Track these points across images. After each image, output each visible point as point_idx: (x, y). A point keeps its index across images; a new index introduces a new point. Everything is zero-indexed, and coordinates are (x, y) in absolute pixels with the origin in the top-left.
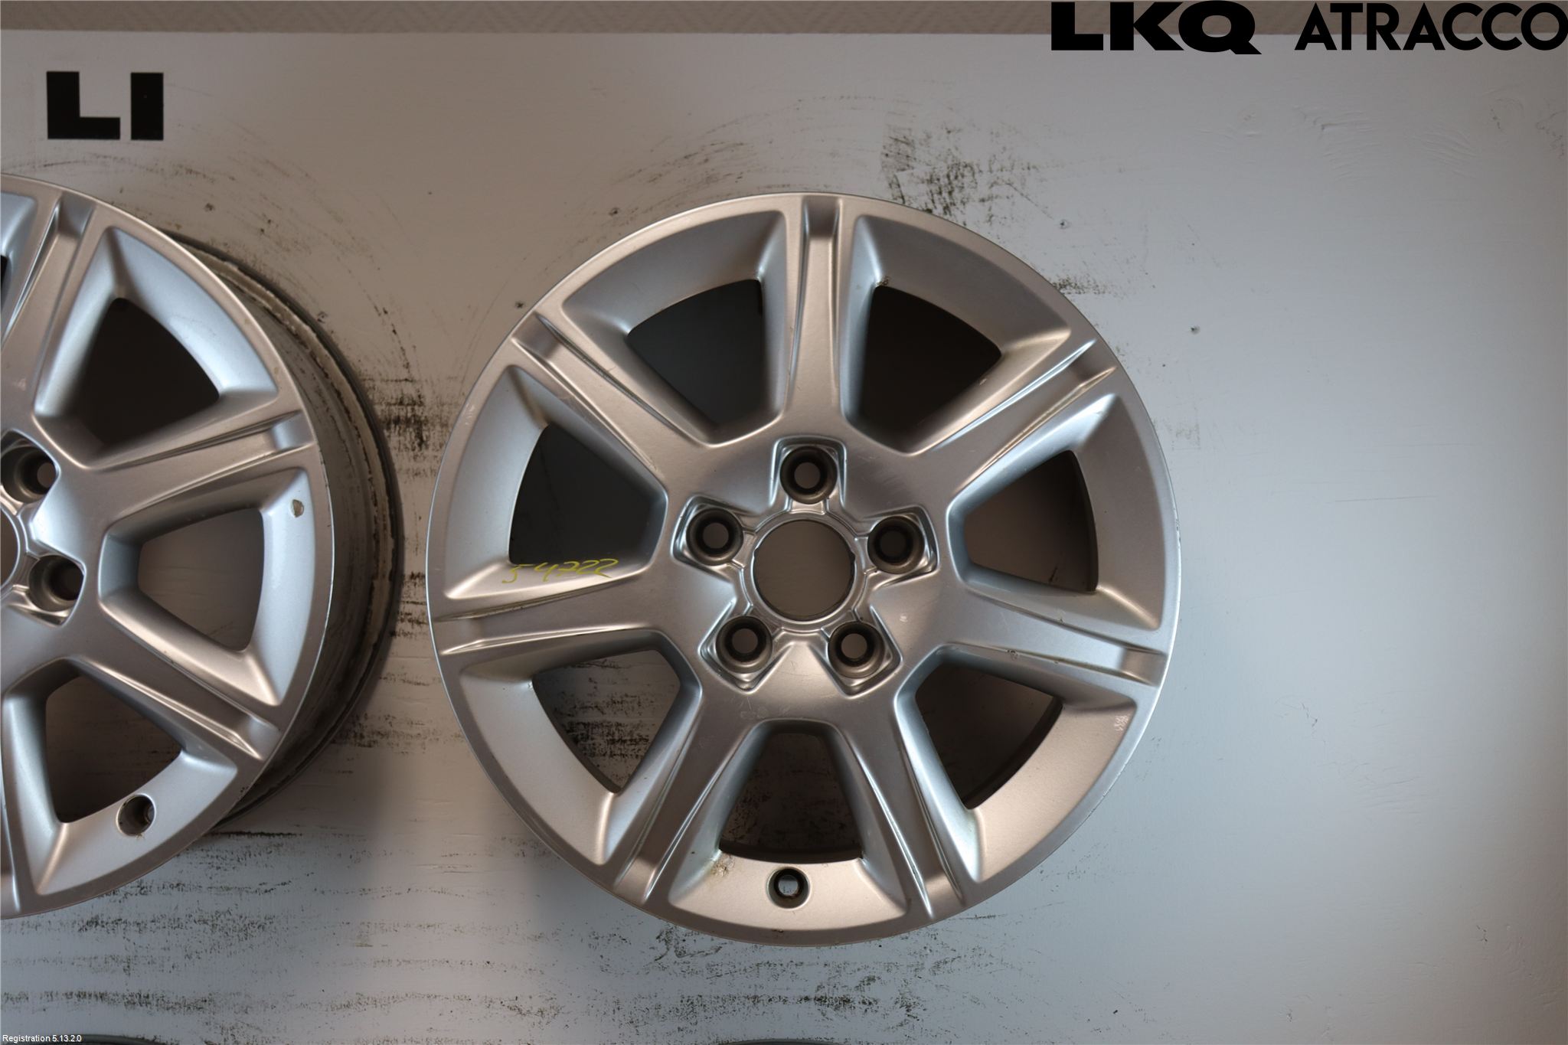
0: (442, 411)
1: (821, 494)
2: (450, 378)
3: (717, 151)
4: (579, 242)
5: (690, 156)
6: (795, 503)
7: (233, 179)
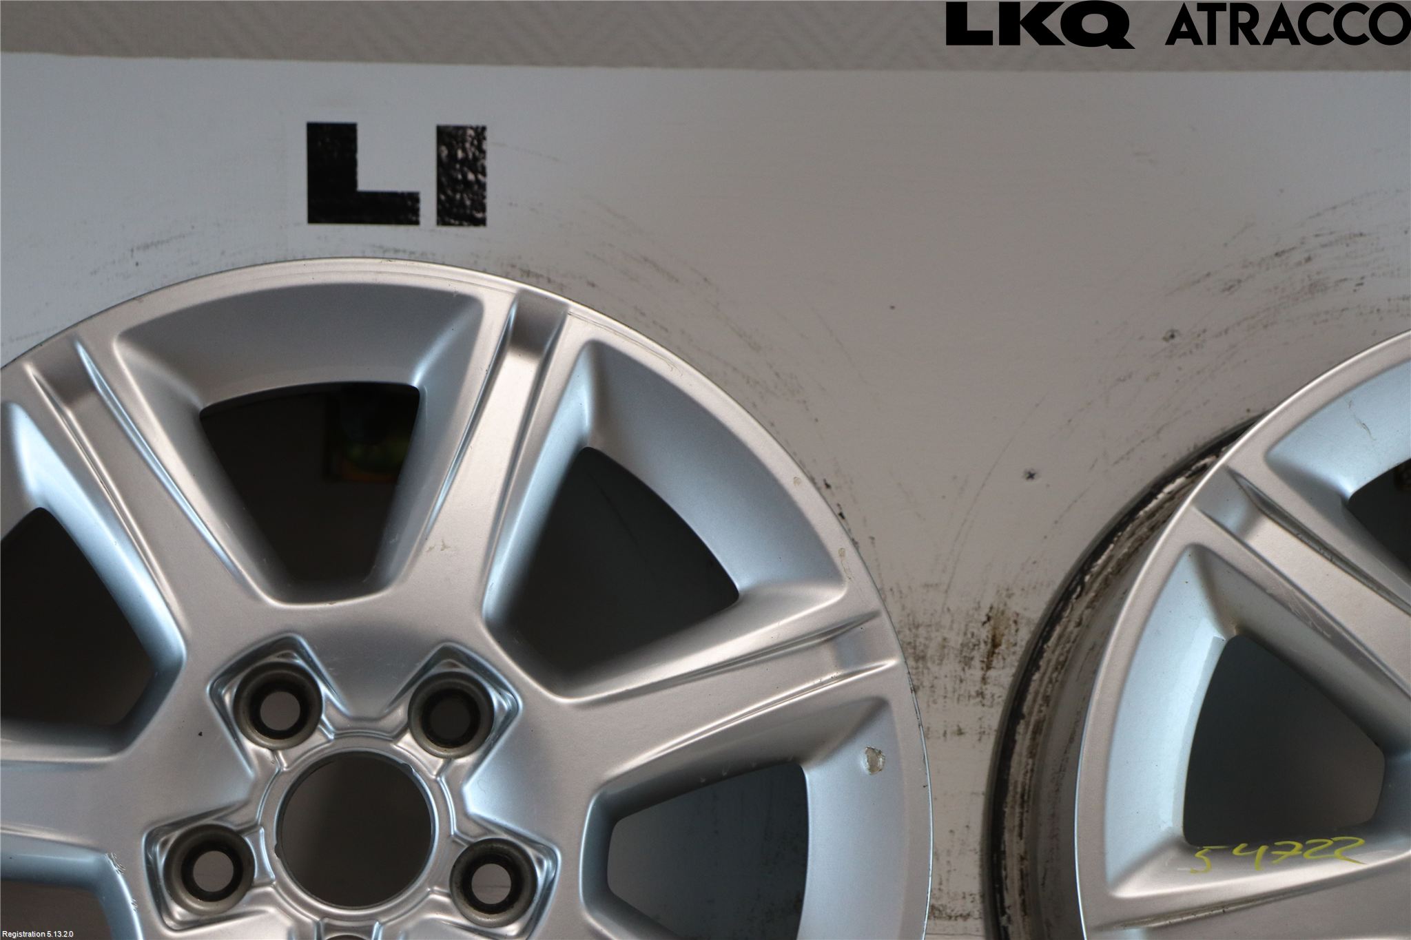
0: (916, 636)
2: (927, 586)
3: (1324, 246)
4: (1119, 380)
5: (1283, 252)
7: (593, 285)
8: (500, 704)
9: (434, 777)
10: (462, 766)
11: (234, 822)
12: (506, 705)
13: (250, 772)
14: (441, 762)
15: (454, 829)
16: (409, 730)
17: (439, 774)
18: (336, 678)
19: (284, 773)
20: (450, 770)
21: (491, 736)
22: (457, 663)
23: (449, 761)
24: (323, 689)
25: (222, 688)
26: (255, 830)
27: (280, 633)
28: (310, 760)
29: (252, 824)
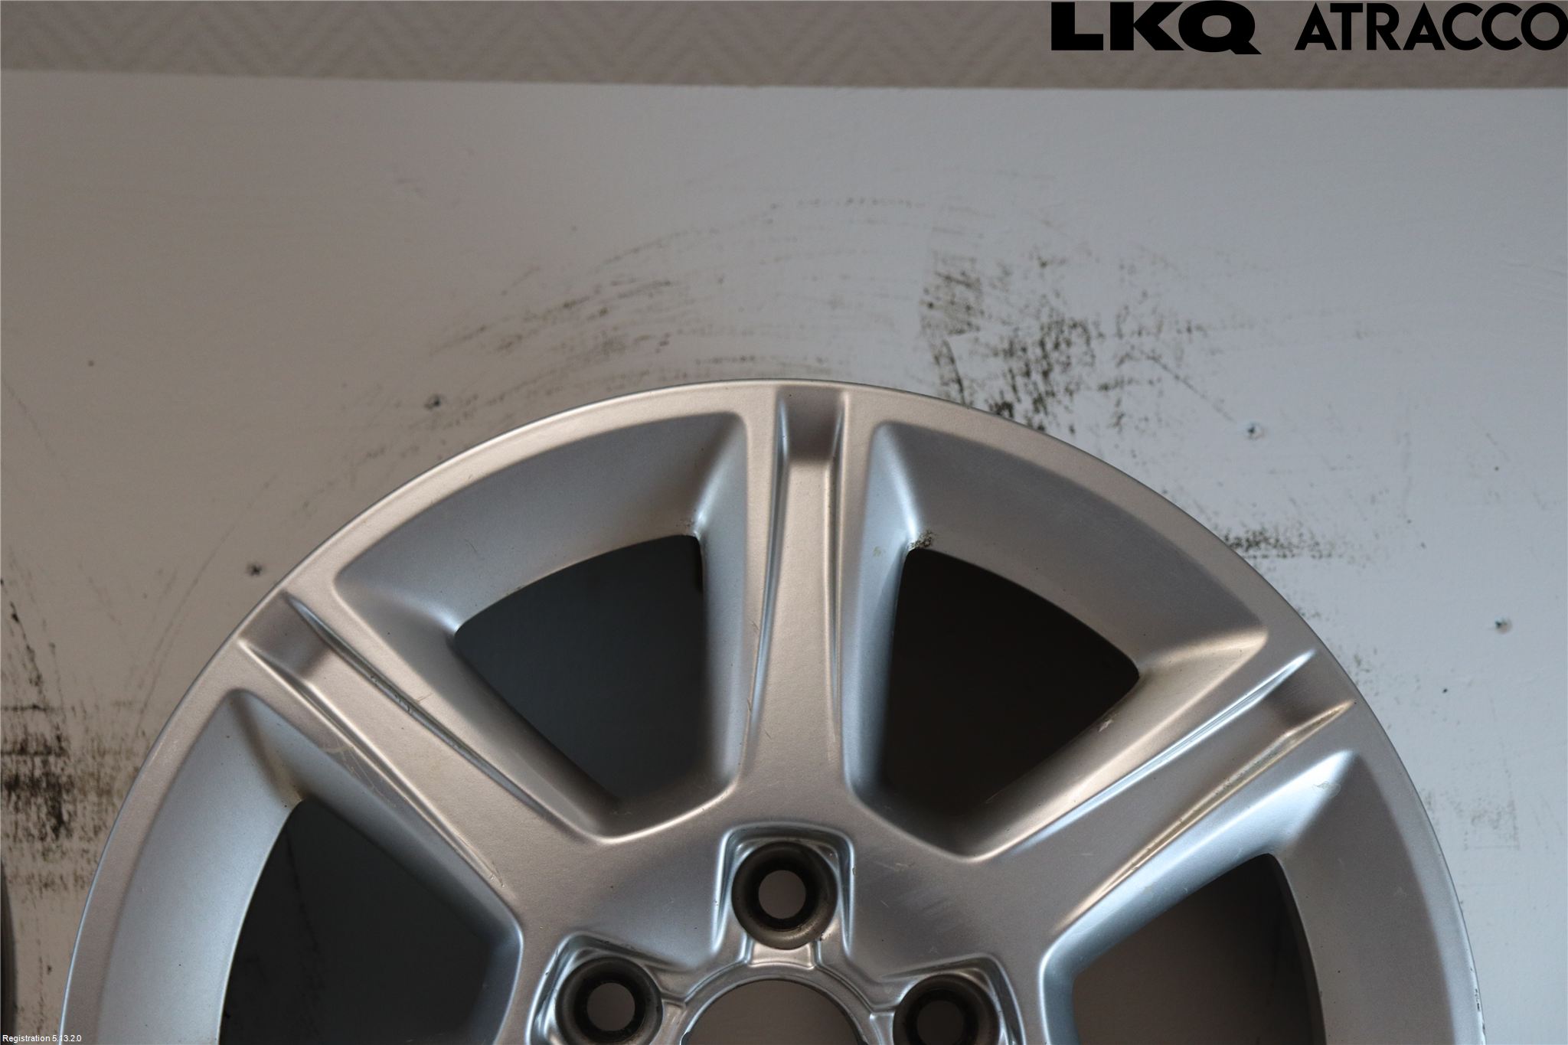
0: (101, 765)
1: (807, 930)
2: (118, 704)
3: (622, 296)
4: (369, 456)
5: (574, 303)
6: (759, 948)
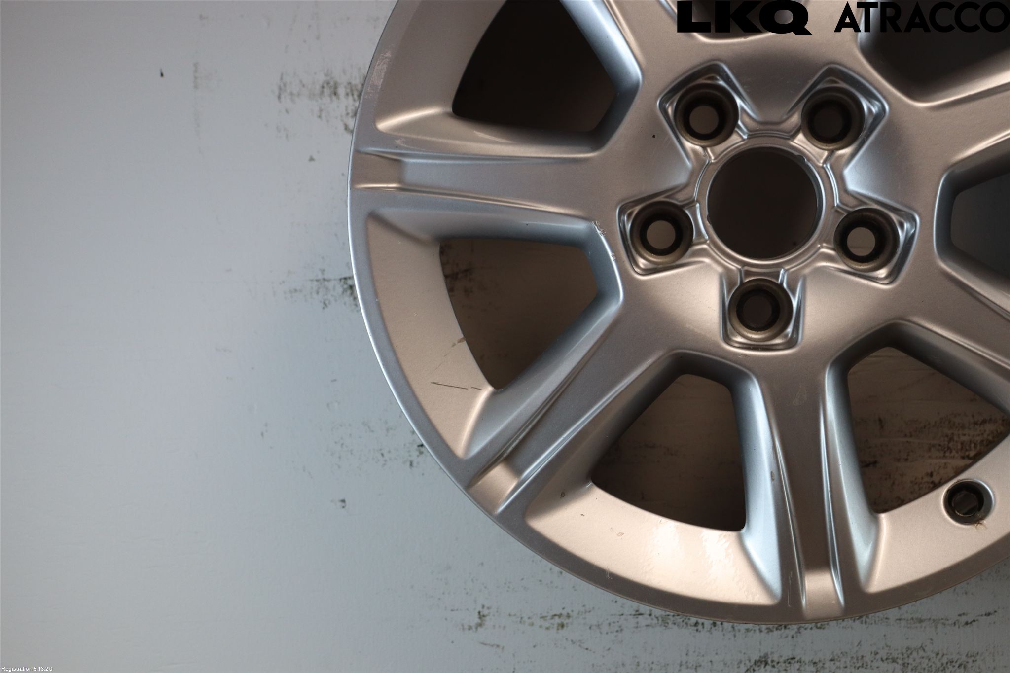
8: (870, 110)
9: (821, 165)
10: (842, 156)
11: (679, 199)
12: (874, 110)
13: (689, 164)
14: (826, 154)
15: (837, 202)
16: (801, 131)
17: (825, 162)
18: (748, 93)
19: (712, 163)
20: (833, 159)
21: (863, 134)
22: (837, 80)
23: (832, 153)
24: (739, 102)
25: (667, 102)
26: (694, 204)
27: (709, 61)
28: (730, 154)
29: (691, 200)
